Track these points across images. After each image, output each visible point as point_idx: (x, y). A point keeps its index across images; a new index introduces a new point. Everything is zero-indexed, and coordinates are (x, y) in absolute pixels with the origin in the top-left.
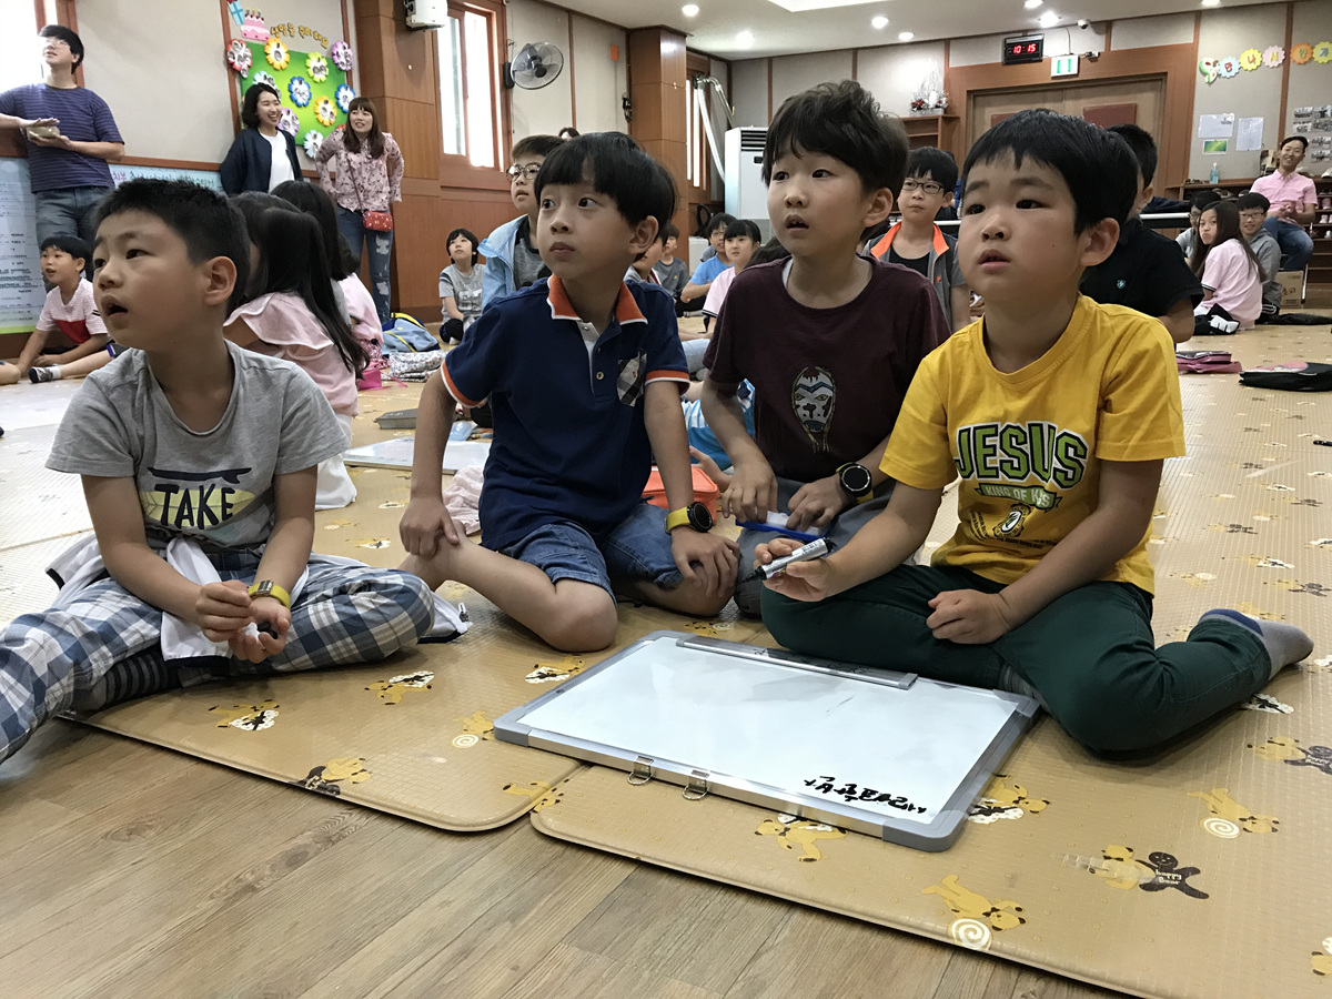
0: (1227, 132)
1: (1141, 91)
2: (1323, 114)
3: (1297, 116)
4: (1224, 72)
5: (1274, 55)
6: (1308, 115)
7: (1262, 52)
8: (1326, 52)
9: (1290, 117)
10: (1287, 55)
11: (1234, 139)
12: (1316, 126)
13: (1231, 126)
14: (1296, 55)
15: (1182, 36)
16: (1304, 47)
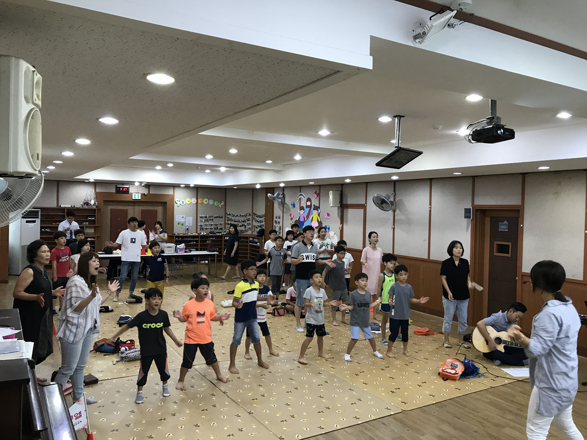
0: (183, 220)
1: (158, 206)
2: (206, 217)
3: (201, 217)
4: (182, 204)
5: (194, 201)
6: (203, 217)
7: (191, 199)
8: (206, 201)
9: (199, 218)
10: (197, 201)
11: (185, 222)
12: (205, 220)
13: (184, 219)
14: (199, 201)
15: (170, 192)
16: (201, 199)
